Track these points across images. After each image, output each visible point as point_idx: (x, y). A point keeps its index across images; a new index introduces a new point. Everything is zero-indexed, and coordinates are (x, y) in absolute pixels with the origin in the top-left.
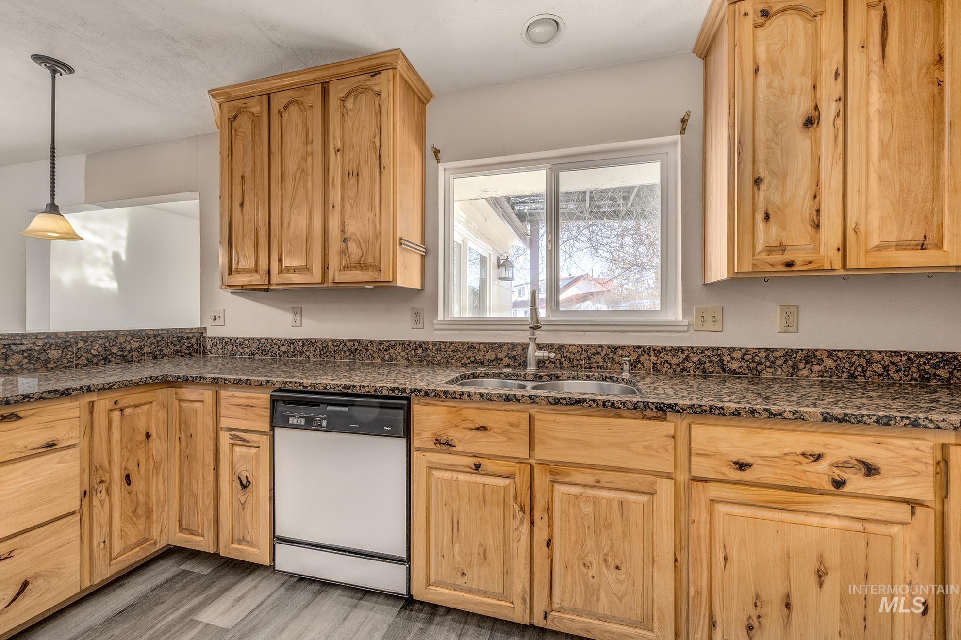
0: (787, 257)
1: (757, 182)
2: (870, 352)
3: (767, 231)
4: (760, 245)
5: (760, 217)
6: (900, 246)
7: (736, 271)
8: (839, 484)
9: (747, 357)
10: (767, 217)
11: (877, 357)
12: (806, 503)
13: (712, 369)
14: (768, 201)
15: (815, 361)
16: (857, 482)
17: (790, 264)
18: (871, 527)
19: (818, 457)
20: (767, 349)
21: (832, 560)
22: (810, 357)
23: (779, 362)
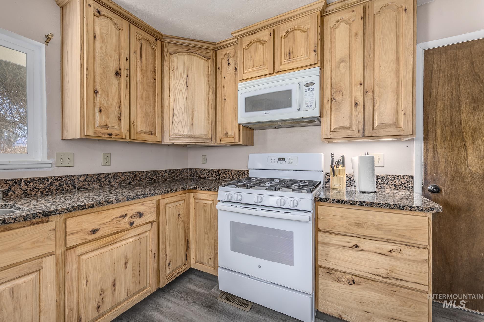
0: (109, 131)
1: (96, 92)
2: (136, 172)
3: (100, 117)
4: (97, 124)
5: (97, 110)
6: (146, 133)
7: (85, 134)
8: (131, 224)
9: (87, 179)
10: (100, 111)
11: (138, 174)
12: (121, 237)
13: (67, 188)
14: (101, 103)
15: (117, 178)
16: (138, 221)
17: (110, 134)
18: (141, 236)
19: (125, 216)
20: (97, 174)
21: (130, 255)
22: (116, 176)
23: (103, 180)
